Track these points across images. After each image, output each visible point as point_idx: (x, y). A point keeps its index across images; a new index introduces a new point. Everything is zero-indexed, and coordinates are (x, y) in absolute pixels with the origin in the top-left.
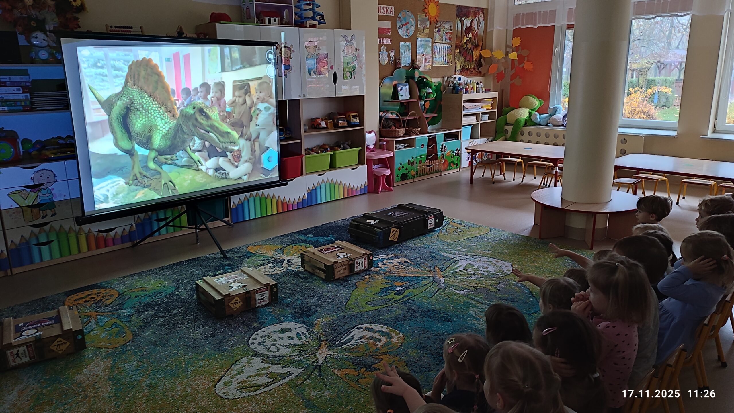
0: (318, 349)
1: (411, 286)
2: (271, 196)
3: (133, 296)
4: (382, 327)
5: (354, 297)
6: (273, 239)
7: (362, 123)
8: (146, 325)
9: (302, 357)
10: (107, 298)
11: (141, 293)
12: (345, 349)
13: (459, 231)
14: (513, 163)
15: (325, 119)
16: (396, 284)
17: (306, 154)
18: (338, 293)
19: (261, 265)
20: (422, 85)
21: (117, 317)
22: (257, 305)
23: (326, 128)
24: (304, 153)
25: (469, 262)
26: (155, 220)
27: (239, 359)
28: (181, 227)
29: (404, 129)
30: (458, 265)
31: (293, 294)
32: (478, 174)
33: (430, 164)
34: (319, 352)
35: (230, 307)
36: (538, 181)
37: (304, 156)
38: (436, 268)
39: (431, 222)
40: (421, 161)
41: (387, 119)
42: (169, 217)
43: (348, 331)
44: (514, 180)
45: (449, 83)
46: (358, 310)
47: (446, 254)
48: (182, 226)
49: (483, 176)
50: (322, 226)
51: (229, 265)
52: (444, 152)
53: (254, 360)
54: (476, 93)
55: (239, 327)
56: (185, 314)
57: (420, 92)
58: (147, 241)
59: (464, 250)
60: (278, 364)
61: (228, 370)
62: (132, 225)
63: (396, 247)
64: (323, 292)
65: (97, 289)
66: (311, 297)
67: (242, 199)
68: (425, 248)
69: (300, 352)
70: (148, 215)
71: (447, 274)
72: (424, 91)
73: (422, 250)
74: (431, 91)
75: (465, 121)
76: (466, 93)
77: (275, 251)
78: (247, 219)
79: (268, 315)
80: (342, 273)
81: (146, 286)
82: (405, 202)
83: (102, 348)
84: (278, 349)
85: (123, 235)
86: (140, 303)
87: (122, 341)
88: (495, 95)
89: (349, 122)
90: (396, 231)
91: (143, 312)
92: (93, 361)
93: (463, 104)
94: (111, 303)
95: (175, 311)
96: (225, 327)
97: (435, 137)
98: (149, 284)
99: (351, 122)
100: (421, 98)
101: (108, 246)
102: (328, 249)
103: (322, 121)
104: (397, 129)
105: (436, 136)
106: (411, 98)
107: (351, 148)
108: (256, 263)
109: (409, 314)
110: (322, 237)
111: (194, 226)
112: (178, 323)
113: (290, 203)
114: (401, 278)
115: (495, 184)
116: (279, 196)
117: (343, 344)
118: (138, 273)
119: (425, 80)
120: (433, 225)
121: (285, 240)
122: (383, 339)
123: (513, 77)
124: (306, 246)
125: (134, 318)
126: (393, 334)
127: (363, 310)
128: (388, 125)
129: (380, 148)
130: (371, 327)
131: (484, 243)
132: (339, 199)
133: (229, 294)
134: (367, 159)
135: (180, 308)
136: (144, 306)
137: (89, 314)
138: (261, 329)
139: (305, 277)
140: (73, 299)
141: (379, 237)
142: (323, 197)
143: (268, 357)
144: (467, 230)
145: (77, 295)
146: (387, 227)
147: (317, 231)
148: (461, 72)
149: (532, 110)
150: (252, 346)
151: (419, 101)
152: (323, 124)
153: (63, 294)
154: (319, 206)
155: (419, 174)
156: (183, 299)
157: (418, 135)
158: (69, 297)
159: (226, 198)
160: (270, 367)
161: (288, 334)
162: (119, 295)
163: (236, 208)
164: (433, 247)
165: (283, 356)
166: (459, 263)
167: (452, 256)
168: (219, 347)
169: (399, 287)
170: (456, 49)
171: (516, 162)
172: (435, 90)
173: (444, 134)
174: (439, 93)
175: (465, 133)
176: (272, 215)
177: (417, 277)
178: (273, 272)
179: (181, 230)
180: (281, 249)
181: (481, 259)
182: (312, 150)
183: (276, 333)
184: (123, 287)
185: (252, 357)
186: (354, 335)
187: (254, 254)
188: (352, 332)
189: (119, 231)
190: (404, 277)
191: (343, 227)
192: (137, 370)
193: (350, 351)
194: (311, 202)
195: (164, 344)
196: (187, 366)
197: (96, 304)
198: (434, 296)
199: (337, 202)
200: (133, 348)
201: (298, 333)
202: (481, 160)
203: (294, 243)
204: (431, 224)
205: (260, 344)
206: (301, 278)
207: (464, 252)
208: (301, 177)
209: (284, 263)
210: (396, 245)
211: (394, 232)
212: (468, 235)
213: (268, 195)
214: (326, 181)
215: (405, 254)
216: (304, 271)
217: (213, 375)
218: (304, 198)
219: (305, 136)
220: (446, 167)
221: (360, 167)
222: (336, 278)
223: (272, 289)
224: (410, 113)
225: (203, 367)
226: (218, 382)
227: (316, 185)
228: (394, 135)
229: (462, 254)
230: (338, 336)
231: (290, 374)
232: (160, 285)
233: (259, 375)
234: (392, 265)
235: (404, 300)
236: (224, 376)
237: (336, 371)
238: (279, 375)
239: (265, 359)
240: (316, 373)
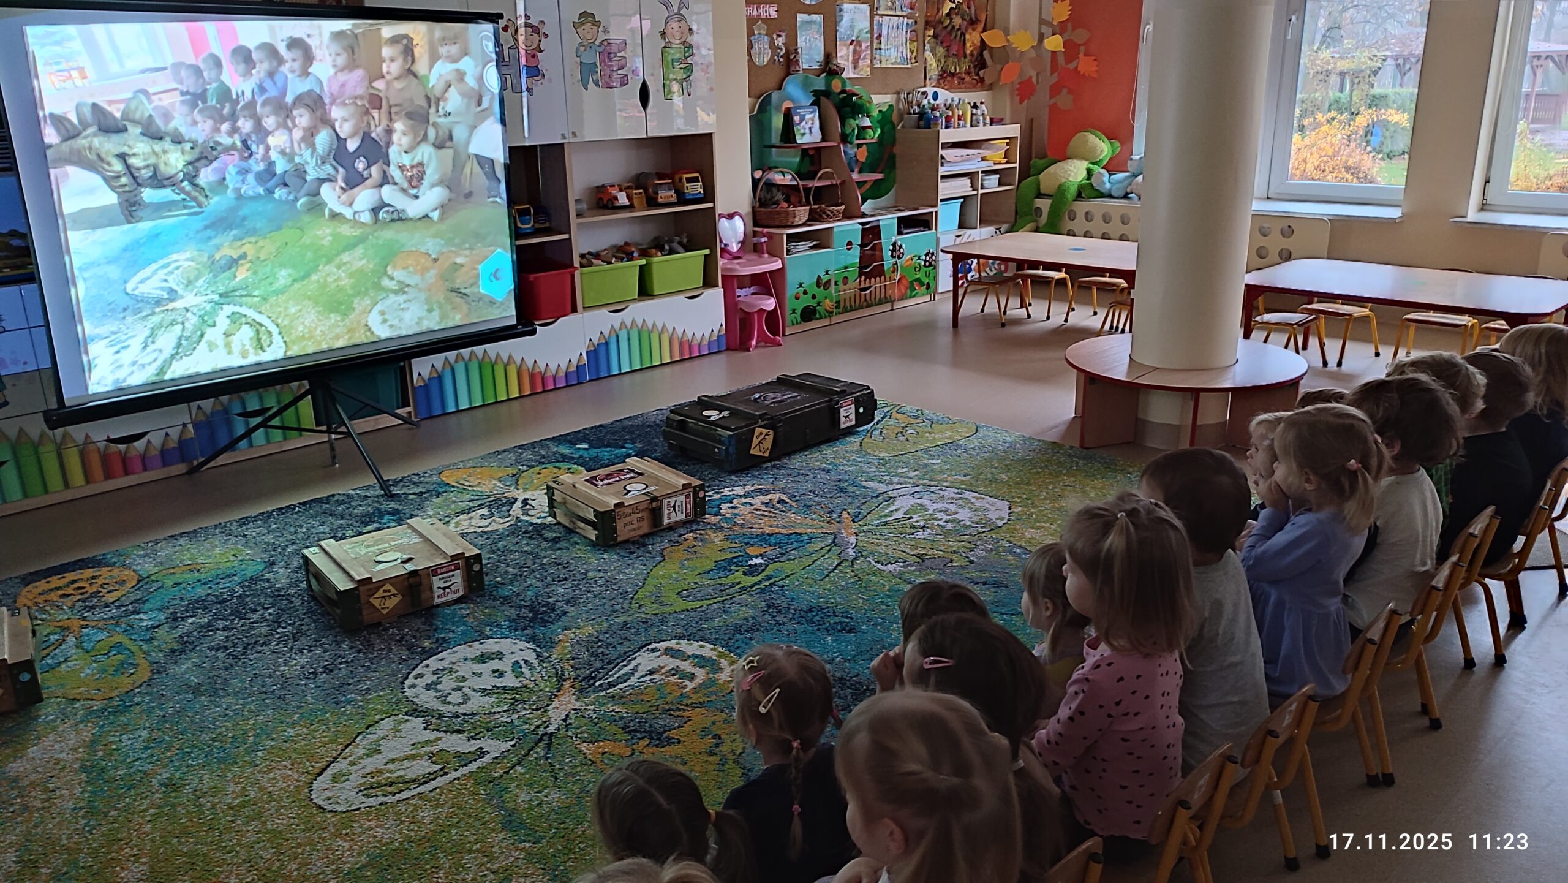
0: (553, 696)
1: (782, 555)
2: (505, 360)
3: (169, 583)
4: (702, 646)
5: (654, 582)
6: (499, 453)
7: (709, 195)
8: (184, 647)
9: (515, 716)
10: (111, 588)
11: (187, 576)
12: (613, 697)
13: (909, 432)
14: (1046, 282)
15: (625, 189)
16: (750, 551)
17: (582, 266)
18: (621, 572)
19: (463, 512)
20: (848, 109)
21: (125, 631)
22: (437, 601)
23: (630, 207)
24: (576, 264)
25: (919, 501)
26: (238, 415)
27: (377, 722)
28: (301, 430)
29: (808, 208)
30: (893, 508)
31: (521, 576)
32: (971, 305)
33: (867, 285)
34: (555, 703)
35: (372, 605)
36: (1096, 322)
37: (576, 268)
38: (845, 515)
39: (847, 414)
40: (846, 278)
41: (770, 185)
42: (270, 408)
43: (625, 657)
44: (1048, 318)
45: (910, 104)
46: (657, 609)
47: (871, 484)
48: (302, 427)
49: (982, 310)
50: (612, 423)
51: (395, 512)
52: (899, 258)
53: (407, 725)
54: (972, 126)
55: (390, 650)
56: (277, 622)
57: (843, 124)
58: (221, 460)
59: (912, 474)
60: (459, 732)
61: (347, 746)
62: (185, 425)
63: (766, 468)
64: (587, 571)
65: (93, 567)
66: (559, 581)
67: (439, 366)
68: (828, 472)
69: (512, 704)
70: (222, 404)
71: (865, 528)
72: (853, 123)
73: (822, 477)
74: (870, 124)
75: (946, 189)
76: (947, 127)
77: (500, 481)
78: (451, 408)
79: (457, 622)
80: (634, 530)
81: (201, 560)
82: (794, 370)
83: (79, 700)
84: (466, 699)
85: (166, 447)
86: (182, 599)
87: (125, 682)
88: (1014, 130)
89: (680, 193)
90: (767, 435)
91: (183, 619)
92: (54, 729)
93: (941, 152)
94: (119, 599)
96: (359, 651)
97: (879, 226)
98: (209, 556)
99: (684, 193)
100: (845, 139)
101: (132, 473)
102: (608, 476)
103: (621, 190)
104: (791, 208)
105: (881, 223)
106: (823, 140)
107: (687, 251)
108: (453, 506)
109: (767, 617)
110: (608, 449)
111: (324, 428)
112: (255, 643)
113: (549, 374)
114: (764, 538)
115: (1006, 327)
116: (523, 359)
118: (189, 533)
119: (854, 98)
120: (851, 421)
121: (529, 455)
122: (701, 674)
123: (1055, 90)
124: (569, 469)
125: (161, 632)
126: (724, 663)
127: (667, 609)
128: (770, 199)
129: (755, 251)
130: (677, 647)
131: (958, 459)
132: (662, 365)
133: (370, 578)
134: (722, 275)
135: (268, 609)
136: (190, 604)
137: (65, 624)
138: (438, 653)
139: (556, 537)
140: (35, 591)
141: (727, 449)
142: (625, 359)
143: (440, 716)
144: (927, 430)
145: (48, 582)
146: (745, 426)
147: (598, 436)
148: (938, 80)
149: (1094, 163)
150: (409, 693)
151: (842, 146)
152: (623, 199)
153: (16, 581)
154: (615, 380)
155: (842, 307)
156: (279, 590)
157: (839, 220)
158: (29, 587)
159: (402, 364)
160: (440, 739)
161: (495, 664)
162: (139, 581)
163: (426, 386)
164: (847, 468)
165: (473, 714)
166: (896, 503)
167: (882, 488)
168: (336, 695)
169: (756, 557)
170: (925, 29)
171: (1053, 278)
172: (878, 122)
173: (899, 219)
174: (886, 128)
175: (947, 216)
176: (509, 400)
177: (800, 534)
178: (487, 526)
179: (301, 435)
180: (514, 475)
181: (946, 493)
182: (597, 256)
183: (467, 662)
184: (151, 563)
185: (406, 717)
186: (639, 664)
187: (453, 487)
188: (635, 658)
189: (156, 439)
190: (772, 534)
191: (658, 425)
192: (146, 748)
193: (623, 700)
194: (598, 371)
195: (216, 691)
196: (258, 740)
197: (84, 601)
198: (827, 576)
199: (658, 371)
200: (147, 699)
201: (516, 663)
202: (977, 275)
203: (543, 463)
204: (846, 417)
205: (428, 687)
206: (545, 540)
207: (910, 478)
208: (572, 317)
209: (515, 507)
210: (765, 466)
211: (762, 437)
212: (928, 441)
213: (498, 356)
214: (629, 326)
215: (781, 484)
216: (555, 525)
217: (311, 757)
218: (582, 363)
219: (579, 224)
220: (903, 291)
221: (709, 292)
222: (619, 539)
223: (470, 565)
224: (821, 172)
225: (293, 740)
226: (320, 774)
227: (606, 334)
228: (784, 223)
229: (906, 483)
230: (602, 668)
231: (481, 752)
232: (232, 558)
233: (413, 757)
234: (749, 508)
235: (762, 586)
236: (335, 760)
237: (584, 747)
238: (458, 755)
239: (434, 720)
240: (540, 750)
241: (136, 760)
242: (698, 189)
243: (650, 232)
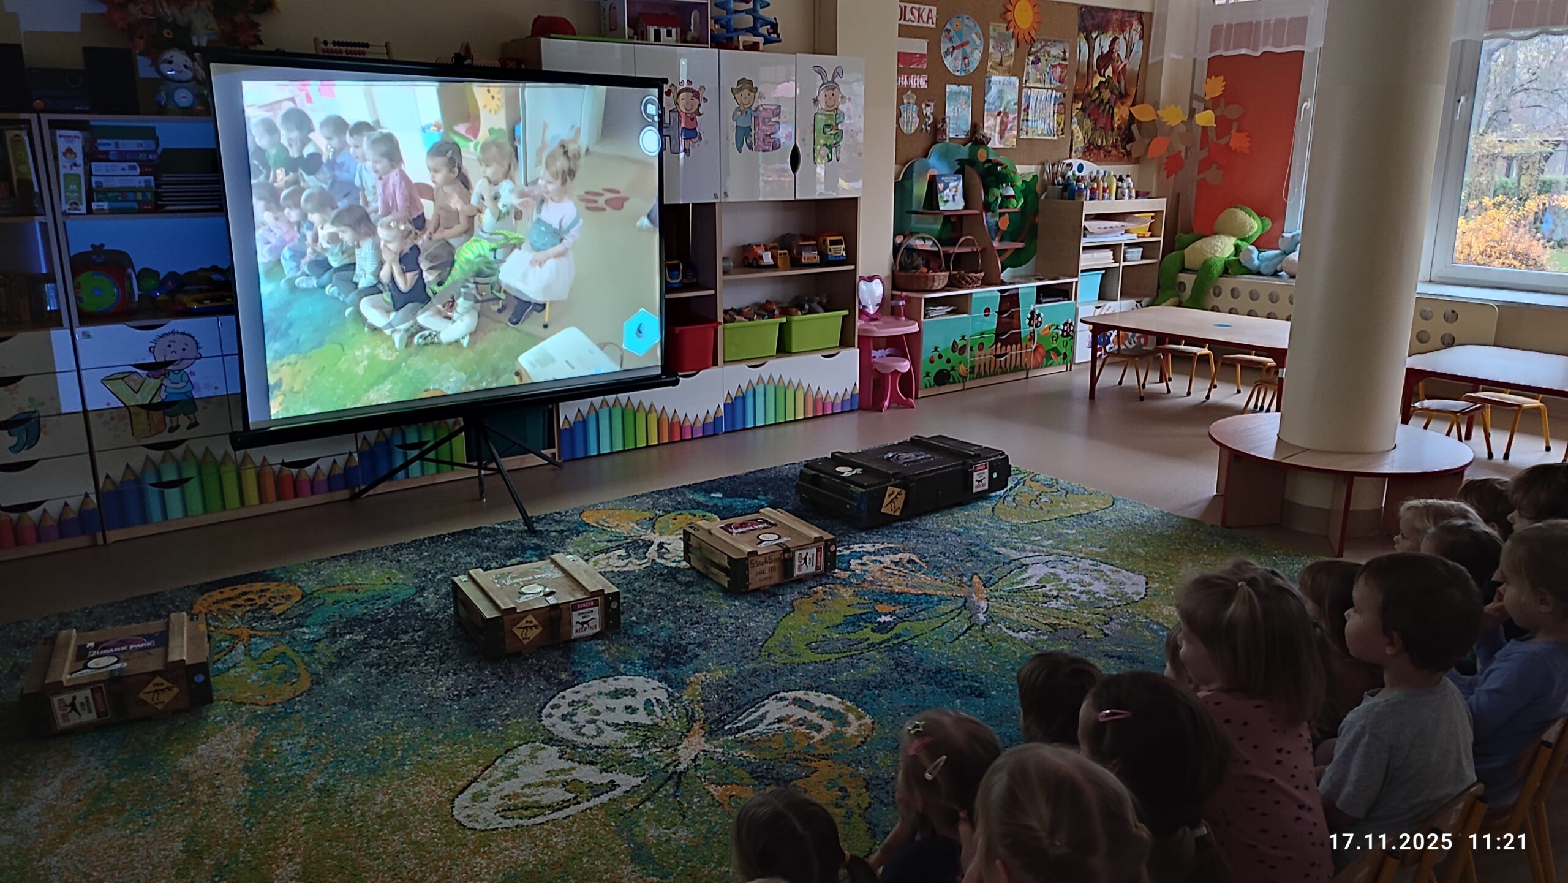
0: (684, 736)
1: (912, 614)
2: (647, 408)
3: (330, 600)
4: (829, 699)
5: (783, 632)
6: (637, 497)
7: (851, 257)
8: (342, 661)
9: (646, 753)
10: (278, 601)
11: (347, 595)
12: (742, 741)
13: (1043, 500)
14: (1188, 357)
15: (771, 248)
16: (879, 608)
17: (725, 321)
18: (751, 620)
19: (602, 552)
20: (993, 178)
22: (575, 635)
23: (774, 267)
24: (720, 319)
25: (1052, 571)
26: (399, 447)
27: (515, 747)
28: (452, 464)
29: (947, 274)
30: (1025, 575)
31: (655, 617)
32: (1109, 377)
33: (1003, 352)
34: (685, 743)
35: (515, 634)
36: (1240, 400)
37: (720, 323)
38: (976, 579)
39: (981, 478)
40: (982, 344)
41: (911, 250)
42: (427, 442)
43: (755, 703)
44: (1189, 394)
45: (1054, 175)
46: (786, 658)
47: (1003, 550)
48: (455, 461)
49: (1120, 383)
50: (746, 475)
51: (537, 548)
52: (1037, 326)
53: (543, 752)
54: (1116, 199)
55: (529, 679)
56: (426, 644)
57: (986, 194)
58: (380, 488)
59: (1046, 543)
60: (592, 763)
62: (350, 454)
63: (897, 527)
64: (718, 617)
66: (691, 624)
67: (584, 411)
68: (959, 535)
69: (643, 741)
70: (385, 436)
71: (997, 594)
72: (997, 192)
73: (953, 539)
74: (1013, 193)
75: (1086, 260)
76: (1091, 199)
77: (638, 524)
78: (594, 452)
79: (593, 657)
80: (766, 579)
81: (359, 581)
82: (927, 432)
83: (245, 704)
84: (600, 732)
85: (333, 473)
86: (340, 616)
87: (288, 691)
88: (1160, 204)
89: (823, 254)
90: (898, 494)
91: (341, 635)
92: (222, 729)
93: (1084, 223)
94: (284, 612)
95: (406, 638)
96: (500, 678)
97: (1017, 294)
98: (367, 578)
99: (827, 255)
100: (987, 207)
101: (301, 496)
102: (742, 525)
103: (766, 250)
104: (931, 273)
105: (1020, 291)
106: (966, 207)
107: (826, 311)
108: (592, 545)
109: (895, 675)
110: (742, 499)
111: (475, 464)
112: (406, 662)
113: (687, 424)
114: (893, 597)
115: (1145, 401)
116: (663, 409)
117: (739, 730)
118: (349, 555)
119: (999, 168)
120: (984, 485)
121: (665, 500)
123: (1204, 165)
124: (704, 516)
125: (321, 646)
126: (851, 717)
127: (796, 660)
128: (911, 264)
129: (893, 313)
130: (805, 698)
131: (1094, 530)
132: (795, 421)
133: (514, 609)
134: (859, 336)
135: (418, 631)
136: (347, 621)
137: (236, 632)
138: (574, 686)
139: (689, 582)
140: (210, 600)
141: (859, 505)
142: (761, 414)
143: (575, 747)
144: (1061, 499)
145: (222, 592)
146: (878, 484)
147: (732, 486)
148: (1084, 152)
149: (1242, 240)
150: (546, 722)
151: (984, 214)
152: (768, 258)
153: (193, 589)
154: (750, 433)
155: (976, 372)
156: (428, 614)
157: (977, 287)
158: (205, 596)
159: (550, 406)
160: (574, 769)
161: (628, 700)
162: (303, 597)
163: (571, 430)
164: (979, 533)
165: (606, 748)
166: (1029, 571)
167: (1015, 555)
168: (477, 720)
169: (886, 615)
170: (1074, 102)
171: (1195, 354)
172: (1022, 191)
173: (1038, 287)
174: (1031, 197)
175: (1087, 287)
176: (648, 447)
177: (930, 595)
178: (624, 566)
179: (453, 469)
180: (651, 519)
181: (1081, 564)
182: (739, 312)
183: (601, 697)
184: (314, 580)
185: (543, 745)
186: (768, 712)
187: (593, 526)
188: (764, 705)
189: (325, 465)
190: (902, 593)
191: (790, 479)
192: (304, 754)
193: (751, 745)
194: (733, 424)
195: (369, 705)
196: (405, 754)
197: (253, 612)
198: (957, 639)
199: (790, 427)
200: (306, 707)
202: (1117, 347)
203: (679, 509)
204: (979, 481)
205: (564, 718)
206: (680, 583)
207: (1044, 547)
208: (713, 370)
209: (650, 550)
210: (895, 525)
211: (894, 496)
212: (1062, 510)
213: (640, 404)
214: (766, 381)
215: (912, 544)
216: (688, 569)
217: (453, 775)
218: (719, 415)
219: (724, 281)
220: (1039, 359)
221: (845, 352)
222: (751, 587)
223: (608, 603)
224: (962, 239)
225: (437, 758)
226: (461, 793)
227: (744, 388)
228: (923, 287)
229: (1039, 551)
230: (731, 712)
231: (613, 786)
232: (387, 581)
233: (548, 784)
234: (879, 566)
235: (890, 644)
236: (475, 780)
237: (712, 788)
238: (591, 786)
239: (568, 750)
240: (670, 788)
241: (294, 765)
242: (841, 251)
243: (792, 292)
